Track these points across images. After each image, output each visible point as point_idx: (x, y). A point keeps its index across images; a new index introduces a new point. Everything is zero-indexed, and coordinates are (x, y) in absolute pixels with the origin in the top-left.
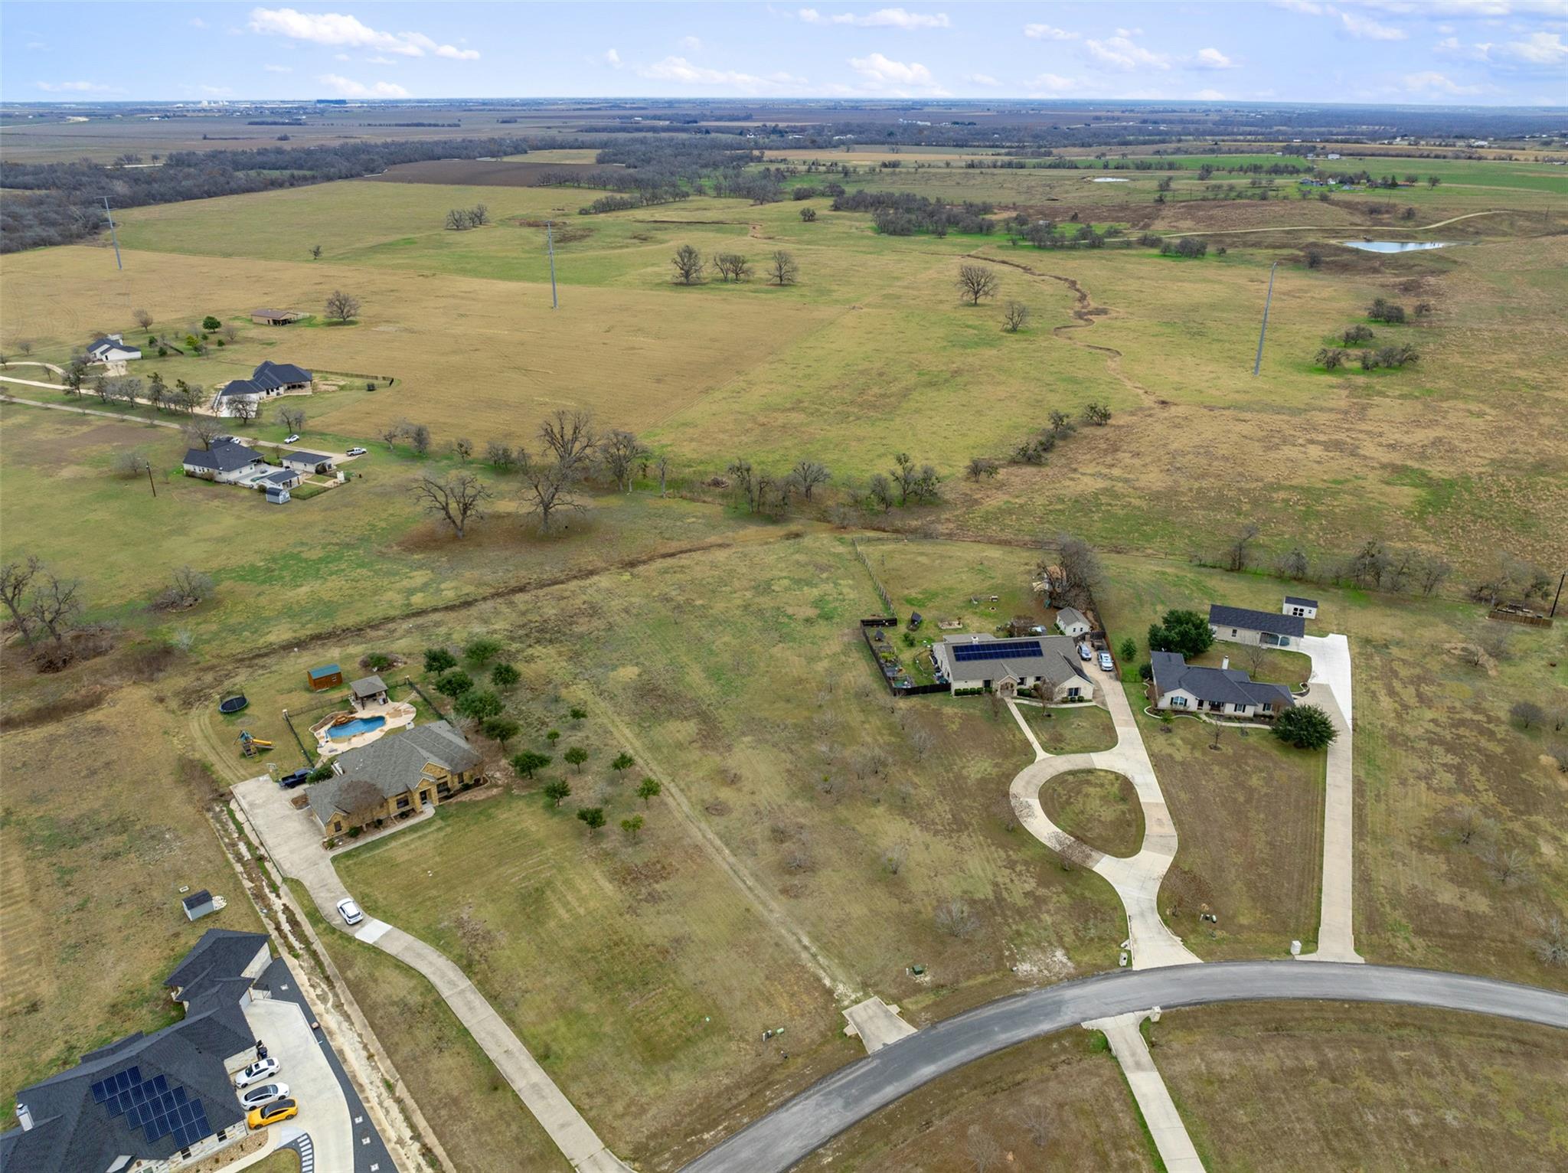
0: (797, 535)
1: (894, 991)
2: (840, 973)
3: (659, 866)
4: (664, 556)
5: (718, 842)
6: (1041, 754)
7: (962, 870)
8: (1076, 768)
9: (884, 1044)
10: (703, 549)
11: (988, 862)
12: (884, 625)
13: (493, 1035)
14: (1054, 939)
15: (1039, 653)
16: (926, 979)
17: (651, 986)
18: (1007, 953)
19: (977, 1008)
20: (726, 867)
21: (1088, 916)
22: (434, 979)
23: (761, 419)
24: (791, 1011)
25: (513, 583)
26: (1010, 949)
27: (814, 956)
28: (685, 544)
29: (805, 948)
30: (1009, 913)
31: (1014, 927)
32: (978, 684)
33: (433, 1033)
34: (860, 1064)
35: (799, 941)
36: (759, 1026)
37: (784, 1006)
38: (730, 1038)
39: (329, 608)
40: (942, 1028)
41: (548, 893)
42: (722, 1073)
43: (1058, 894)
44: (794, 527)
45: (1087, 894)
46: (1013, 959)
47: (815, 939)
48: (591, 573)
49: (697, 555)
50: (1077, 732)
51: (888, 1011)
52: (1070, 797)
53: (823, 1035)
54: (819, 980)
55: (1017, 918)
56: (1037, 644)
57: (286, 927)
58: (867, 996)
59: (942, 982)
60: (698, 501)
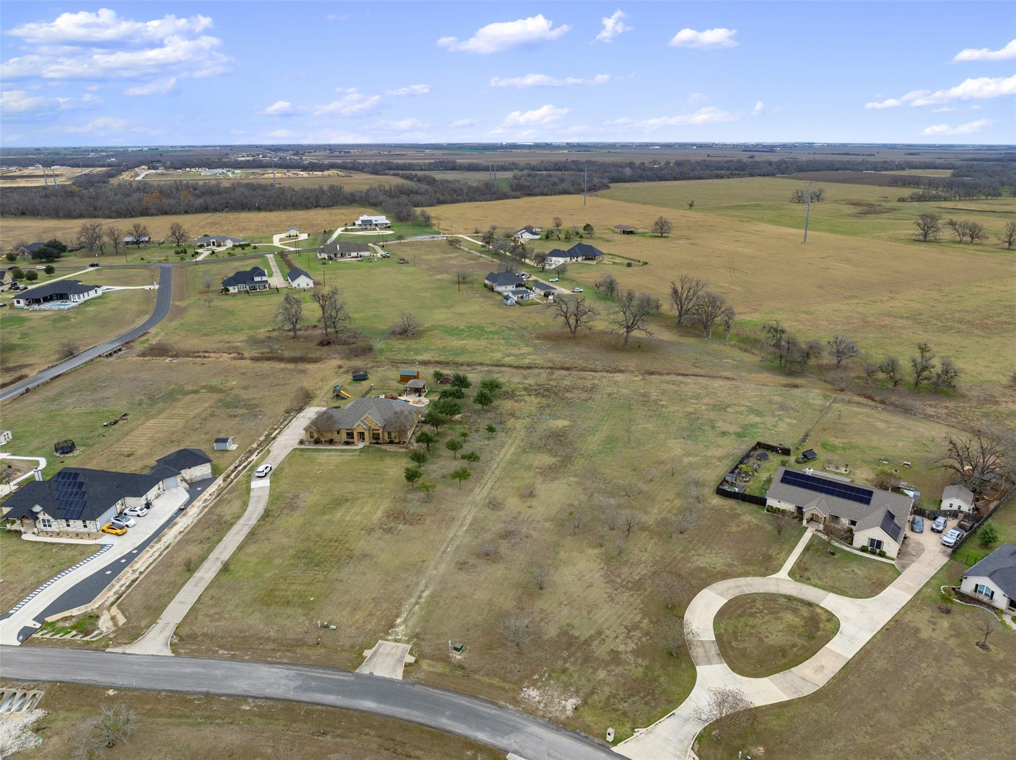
0: (796, 386)
1: (427, 650)
2: (413, 621)
3: (419, 517)
4: (679, 374)
5: (468, 522)
6: (783, 574)
7: (589, 613)
8: (800, 596)
9: (371, 673)
10: (713, 377)
11: (619, 617)
12: (777, 452)
13: (225, 548)
14: (587, 689)
15: (867, 502)
16: (458, 657)
17: (317, 568)
18: (536, 677)
19: (457, 693)
20: (451, 535)
21: (639, 692)
22: (247, 514)
23: (871, 319)
24: (357, 622)
25: (567, 365)
26: (541, 676)
27: (417, 603)
28: (703, 372)
29: (420, 597)
30: (579, 654)
31: (567, 665)
32: (790, 507)
33: (210, 535)
34: (341, 673)
35: (423, 591)
36: (329, 618)
37: (357, 617)
38: (305, 615)
39: (463, 351)
40: (417, 688)
41: (348, 503)
42: (276, 628)
43: (637, 665)
44: (798, 381)
45: (662, 679)
46: (534, 684)
47: (433, 596)
48: (620, 371)
49: (700, 379)
50: (843, 574)
51: (404, 657)
52: (761, 612)
53: (353, 647)
54: (397, 616)
55: (580, 661)
56: (870, 493)
57: (240, 468)
58: (408, 642)
59: (466, 665)
60: (749, 352)
